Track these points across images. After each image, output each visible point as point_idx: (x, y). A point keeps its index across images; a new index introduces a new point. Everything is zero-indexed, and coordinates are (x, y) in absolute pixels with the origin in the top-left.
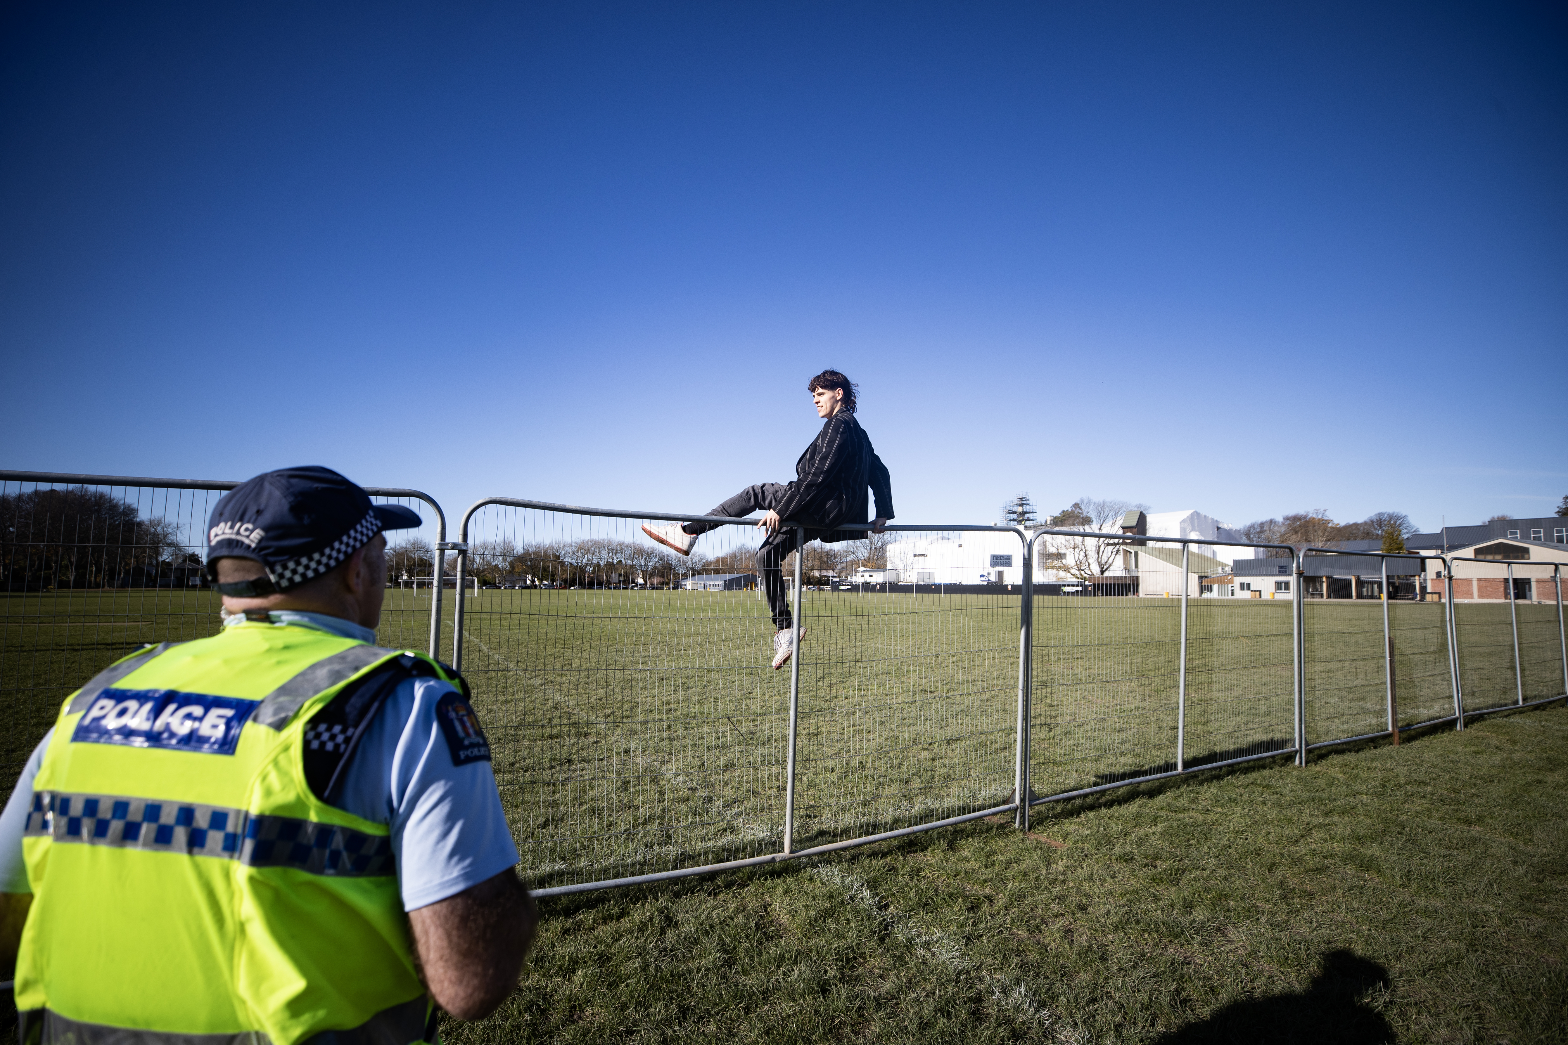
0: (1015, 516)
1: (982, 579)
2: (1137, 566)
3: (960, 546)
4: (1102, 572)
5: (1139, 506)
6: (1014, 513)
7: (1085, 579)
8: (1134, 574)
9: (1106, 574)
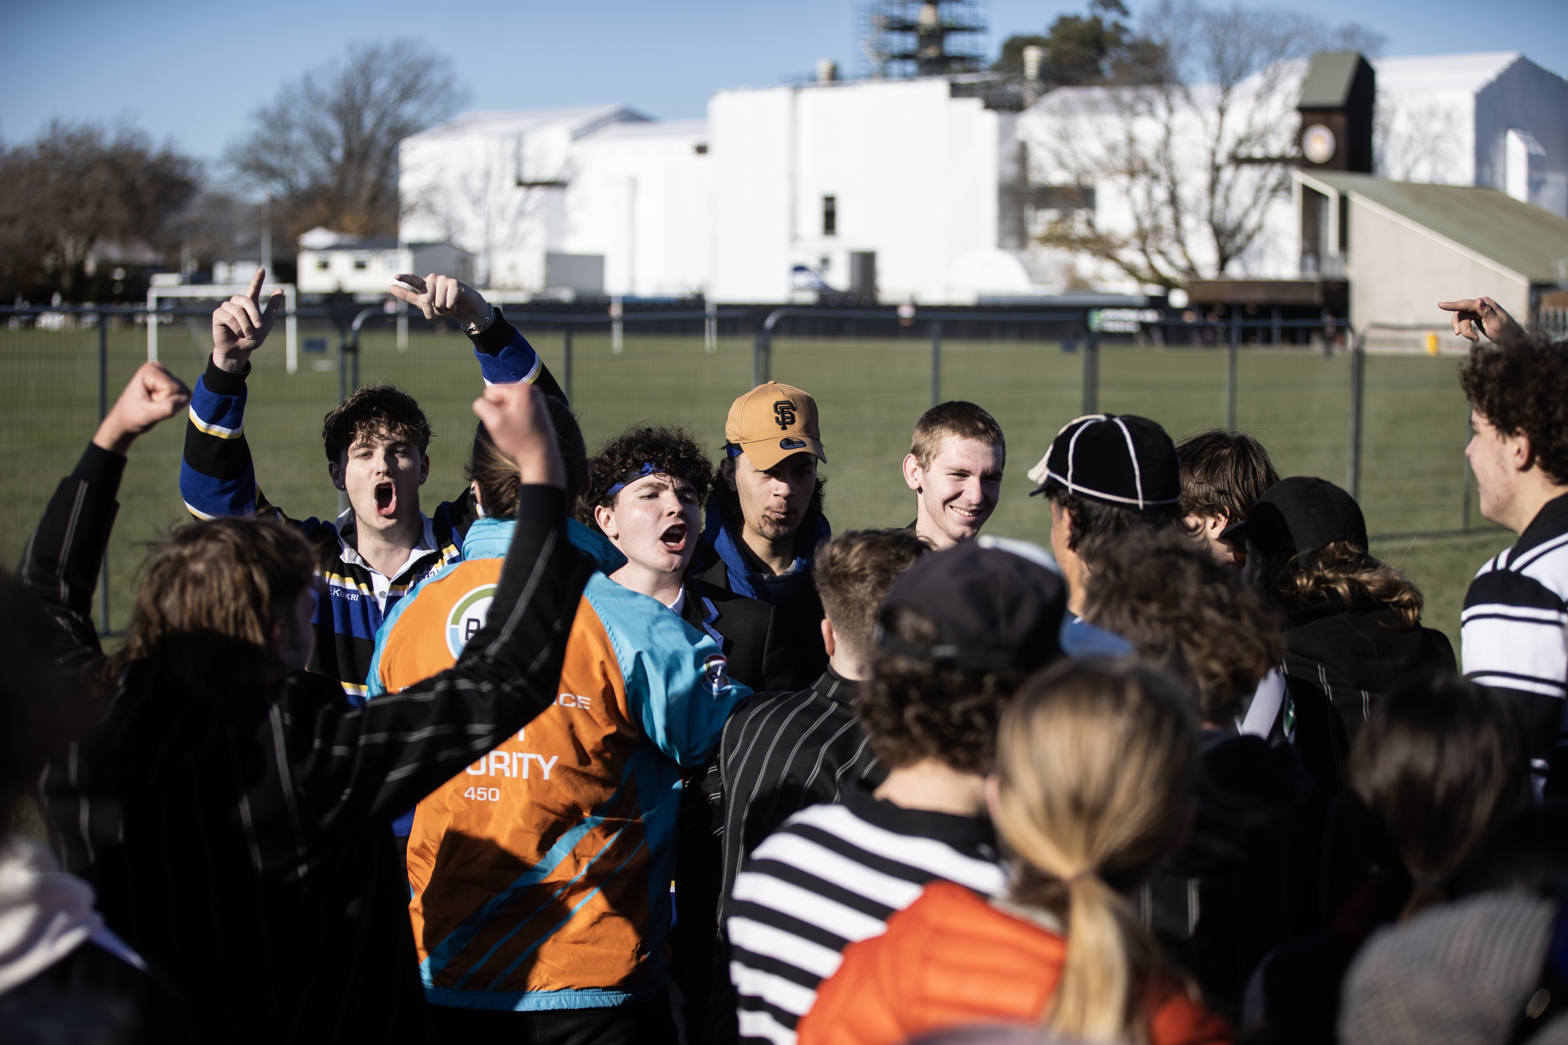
0: (909, 42)
1: (802, 279)
2: (1344, 243)
3: (702, 150)
4: (1223, 261)
5: (1350, 33)
6: (905, 27)
7: (1168, 285)
8: (1332, 270)
9: (1235, 270)
